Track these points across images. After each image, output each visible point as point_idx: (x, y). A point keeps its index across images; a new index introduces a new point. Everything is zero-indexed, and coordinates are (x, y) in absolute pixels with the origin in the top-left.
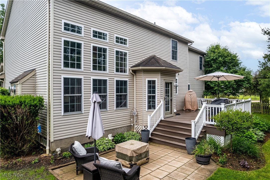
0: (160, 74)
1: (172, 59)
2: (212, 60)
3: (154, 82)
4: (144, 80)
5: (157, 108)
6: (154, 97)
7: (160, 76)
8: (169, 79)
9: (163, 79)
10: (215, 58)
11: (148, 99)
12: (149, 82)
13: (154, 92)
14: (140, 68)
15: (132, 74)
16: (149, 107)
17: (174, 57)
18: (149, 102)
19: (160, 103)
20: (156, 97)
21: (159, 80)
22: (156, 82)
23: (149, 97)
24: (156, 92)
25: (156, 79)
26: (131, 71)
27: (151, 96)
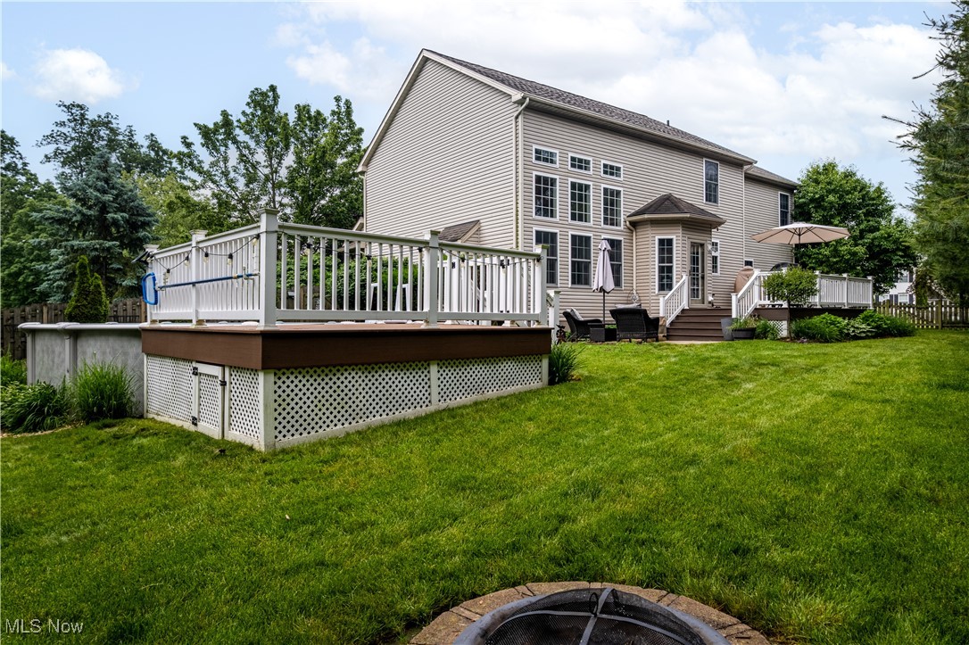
0: (680, 228)
1: (706, 200)
2: (810, 200)
3: (670, 242)
4: (652, 238)
5: (675, 288)
6: (670, 269)
7: (680, 231)
8: (698, 238)
9: (687, 236)
10: (817, 196)
11: (659, 273)
12: (661, 242)
13: (670, 260)
14: (646, 216)
15: (629, 228)
16: (662, 288)
17: (712, 196)
18: (661, 278)
19: (681, 279)
20: (674, 270)
21: (679, 238)
22: (674, 242)
23: (661, 269)
24: (674, 259)
25: (674, 237)
26: (628, 223)
27: (664, 266)
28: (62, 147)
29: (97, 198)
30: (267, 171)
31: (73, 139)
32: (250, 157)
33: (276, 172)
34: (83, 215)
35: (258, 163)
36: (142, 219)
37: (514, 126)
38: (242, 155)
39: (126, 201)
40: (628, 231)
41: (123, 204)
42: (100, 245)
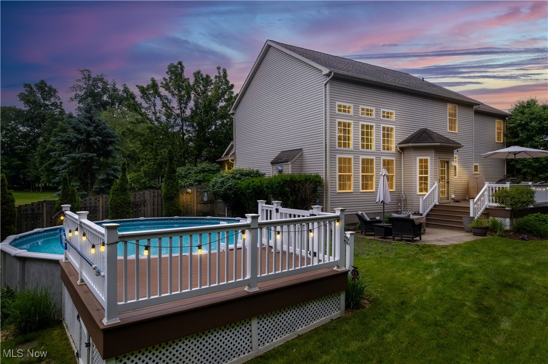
0: (433, 152)
1: (449, 130)
2: (518, 125)
3: (426, 161)
4: (415, 158)
5: (430, 191)
6: (426, 178)
7: (433, 154)
8: (445, 157)
9: (437, 157)
10: (523, 122)
11: (420, 181)
12: (421, 161)
13: (426, 173)
14: (408, 145)
15: (399, 152)
16: (421, 190)
17: (453, 127)
18: (421, 184)
19: (433, 186)
20: (429, 179)
21: (433, 158)
22: (429, 161)
23: (420, 179)
24: (429, 172)
25: (428, 158)
26: (398, 148)
27: (422, 177)
28: (79, 93)
29: (85, 129)
30: (178, 112)
31: (84, 88)
32: (168, 104)
33: (184, 112)
34: (77, 138)
35: (173, 107)
36: (109, 139)
37: (324, 90)
38: (163, 103)
39: (101, 129)
40: (398, 153)
41: (99, 131)
42: (87, 156)
